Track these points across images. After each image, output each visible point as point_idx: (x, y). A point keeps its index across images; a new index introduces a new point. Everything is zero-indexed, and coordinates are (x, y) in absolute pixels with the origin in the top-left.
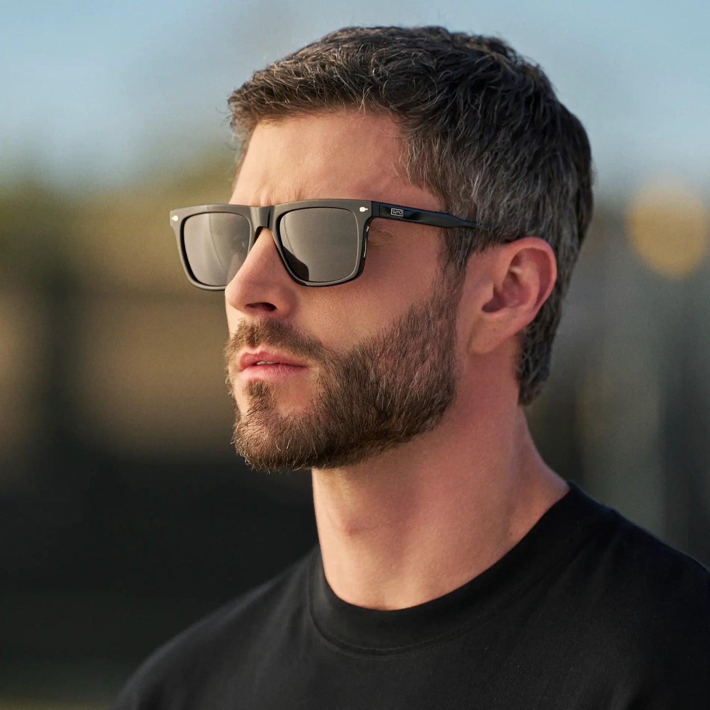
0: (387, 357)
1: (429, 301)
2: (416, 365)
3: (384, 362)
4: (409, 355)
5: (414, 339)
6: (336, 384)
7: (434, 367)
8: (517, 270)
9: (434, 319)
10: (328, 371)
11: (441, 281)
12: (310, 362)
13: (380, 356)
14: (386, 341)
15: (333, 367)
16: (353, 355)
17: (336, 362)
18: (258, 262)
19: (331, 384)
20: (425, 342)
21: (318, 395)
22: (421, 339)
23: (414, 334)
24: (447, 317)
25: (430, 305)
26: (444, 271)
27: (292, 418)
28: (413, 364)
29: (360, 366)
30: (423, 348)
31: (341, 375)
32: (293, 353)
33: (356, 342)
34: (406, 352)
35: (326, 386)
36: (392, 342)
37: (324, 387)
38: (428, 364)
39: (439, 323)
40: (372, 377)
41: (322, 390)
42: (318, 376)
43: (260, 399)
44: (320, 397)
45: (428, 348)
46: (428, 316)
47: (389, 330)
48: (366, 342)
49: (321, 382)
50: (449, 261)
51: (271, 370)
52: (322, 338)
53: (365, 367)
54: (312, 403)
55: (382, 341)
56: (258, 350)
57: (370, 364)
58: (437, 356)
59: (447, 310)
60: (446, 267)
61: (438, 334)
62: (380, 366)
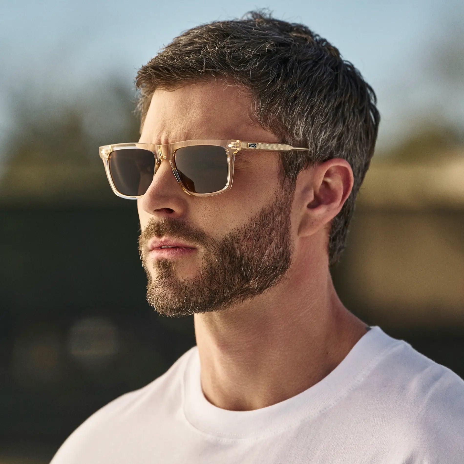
0: (247, 241)
1: (273, 204)
2: (266, 246)
3: (246, 244)
4: (262, 240)
5: (264, 229)
6: (214, 259)
7: (277, 247)
8: (329, 180)
9: (276, 215)
10: (209, 251)
11: (281, 190)
12: (198, 246)
13: (243, 240)
14: (247, 231)
15: (213, 248)
16: (225, 240)
17: (214, 245)
18: (161, 181)
19: (212, 260)
20: (271, 231)
21: (203, 267)
22: (268, 228)
23: (264, 225)
24: (285, 213)
25: (274, 206)
26: (282, 184)
27: (186, 283)
28: (264, 245)
29: (230, 248)
30: (270, 234)
31: (218, 254)
32: (187, 241)
33: (227, 232)
34: (259, 238)
35: (209, 261)
36: (251, 231)
37: (207, 261)
38: (273, 244)
39: (280, 218)
40: (238, 254)
41: (206, 264)
42: (203, 255)
43: (165, 270)
44: (205, 268)
45: (273, 234)
46: (273, 214)
47: (248, 224)
48: (233, 232)
49: (205, 258)
50: (285, 177)
51: (172, 251)
52: (205, 230)
53: (233, 248)
54: (199, 272)
55: (244, 231)
56: (163, 239)
57: (236, 246)
58: (279, 239)
59: (285, 209)
60: (284, 181)
61: (279, 225)
62: (243, 247)
